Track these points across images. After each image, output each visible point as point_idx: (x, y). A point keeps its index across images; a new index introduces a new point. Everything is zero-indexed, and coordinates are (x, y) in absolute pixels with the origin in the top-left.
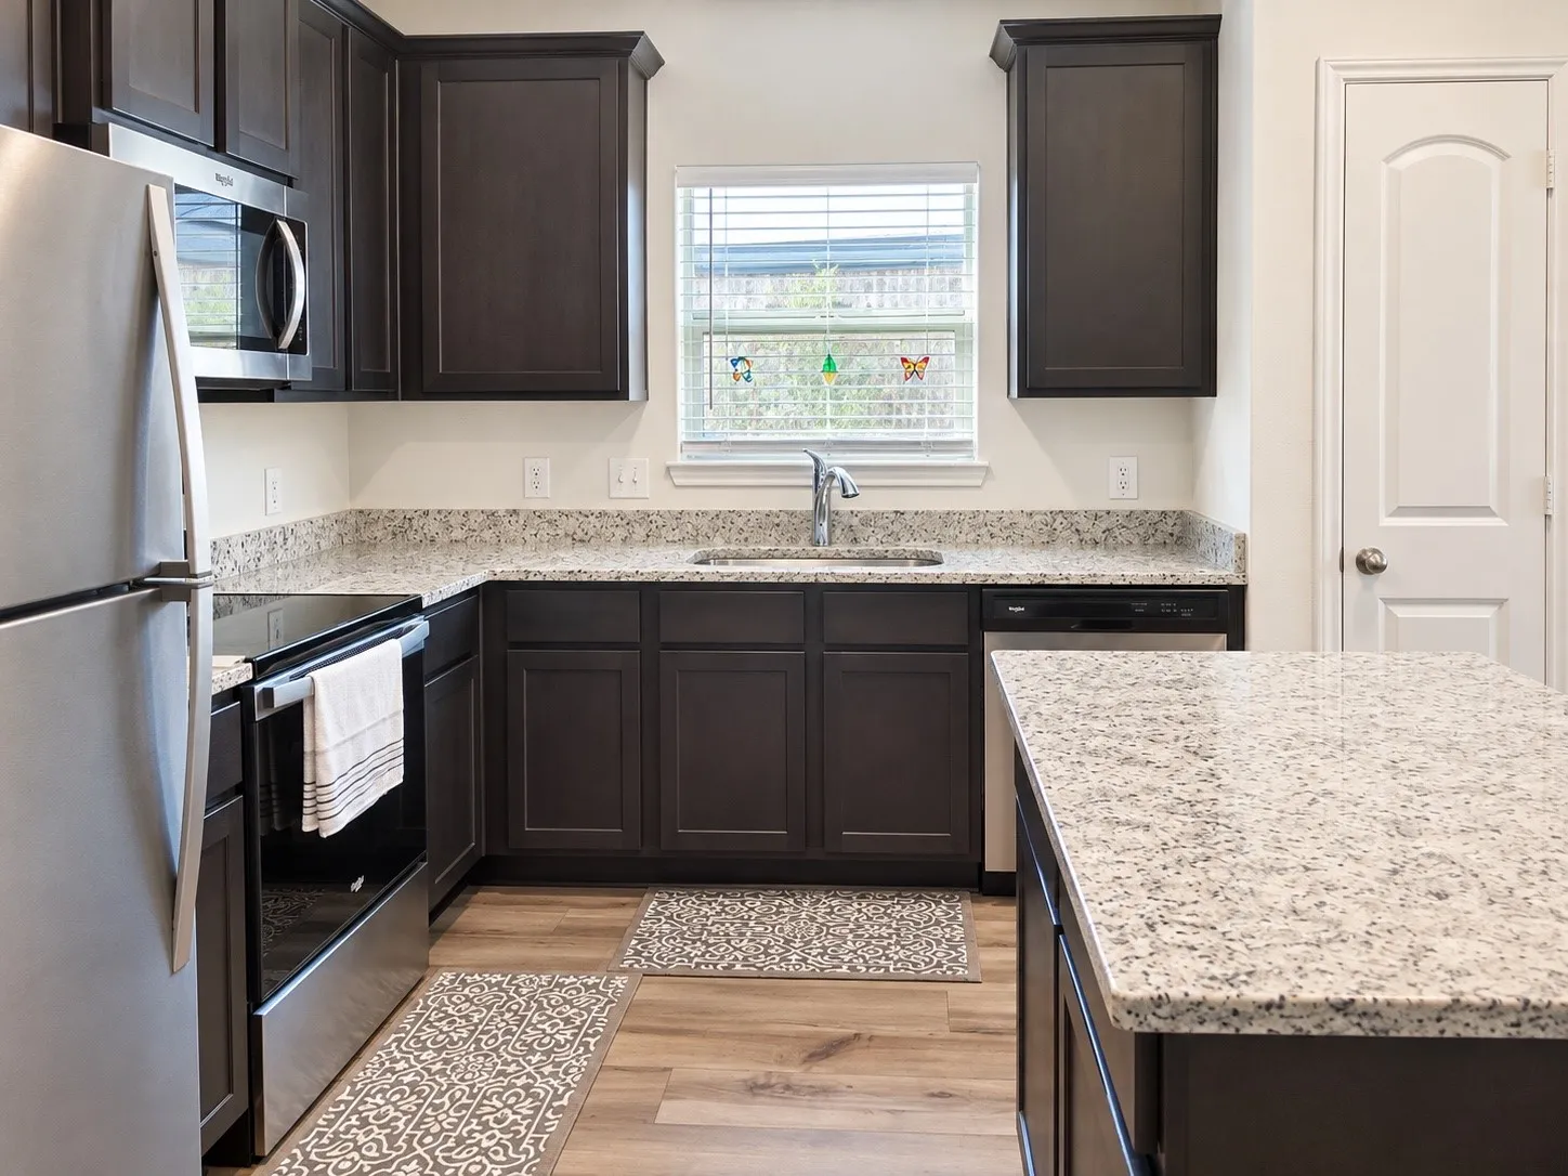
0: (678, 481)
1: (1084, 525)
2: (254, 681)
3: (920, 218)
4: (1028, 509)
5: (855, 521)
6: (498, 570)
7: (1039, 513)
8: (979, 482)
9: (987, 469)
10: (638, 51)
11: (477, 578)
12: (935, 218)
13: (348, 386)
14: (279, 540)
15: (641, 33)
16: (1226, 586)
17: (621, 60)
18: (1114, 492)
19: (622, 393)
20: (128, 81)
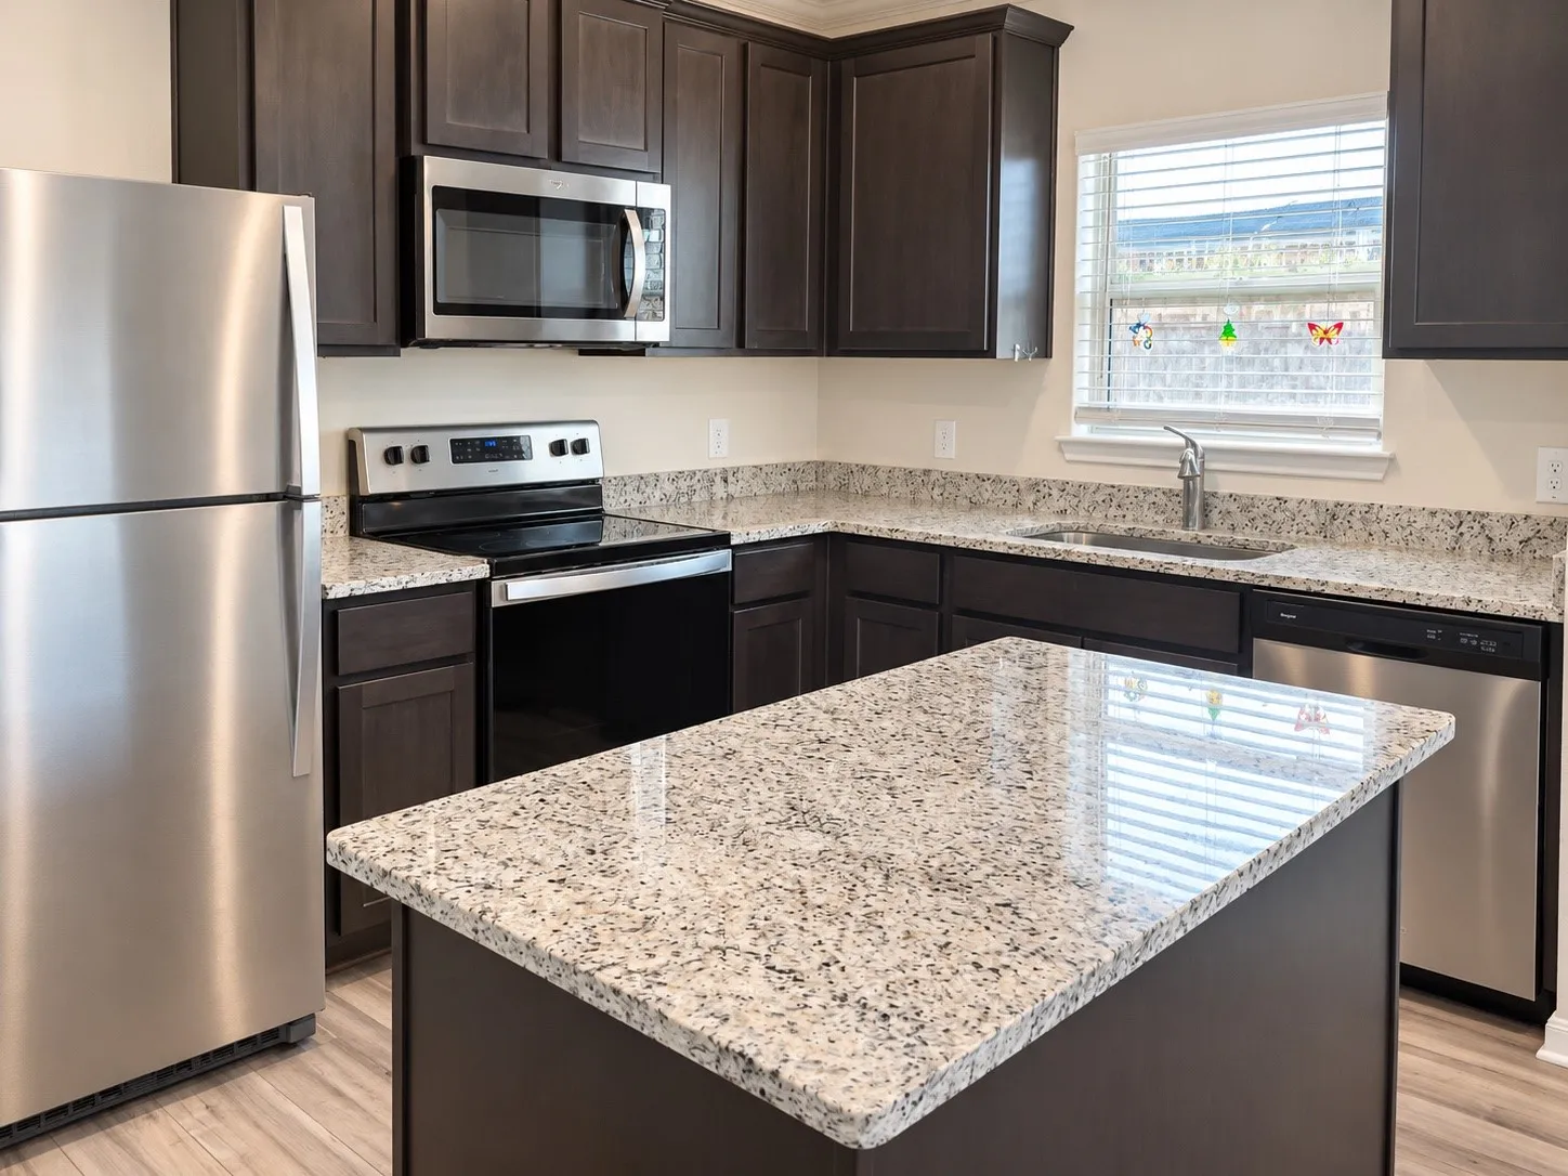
0: (1068, 456)
1: (1498, 532)
2: (491, 578)
3: (1327, 182)
4: (1431, 506)
5: (1233, 507)
6: (839, 522)
7: (1445, 512)
8: (1379, 476)
9: (1392, 460)
10: (1009, 23)
12: (1346, 180)
13: (741, 344)
14: (718, 479)
15: (1009, 5)
16: (1539, 622)
17: (995, 33)
18: (1544, 494)
19: (990, 353)
20: (444, 118)
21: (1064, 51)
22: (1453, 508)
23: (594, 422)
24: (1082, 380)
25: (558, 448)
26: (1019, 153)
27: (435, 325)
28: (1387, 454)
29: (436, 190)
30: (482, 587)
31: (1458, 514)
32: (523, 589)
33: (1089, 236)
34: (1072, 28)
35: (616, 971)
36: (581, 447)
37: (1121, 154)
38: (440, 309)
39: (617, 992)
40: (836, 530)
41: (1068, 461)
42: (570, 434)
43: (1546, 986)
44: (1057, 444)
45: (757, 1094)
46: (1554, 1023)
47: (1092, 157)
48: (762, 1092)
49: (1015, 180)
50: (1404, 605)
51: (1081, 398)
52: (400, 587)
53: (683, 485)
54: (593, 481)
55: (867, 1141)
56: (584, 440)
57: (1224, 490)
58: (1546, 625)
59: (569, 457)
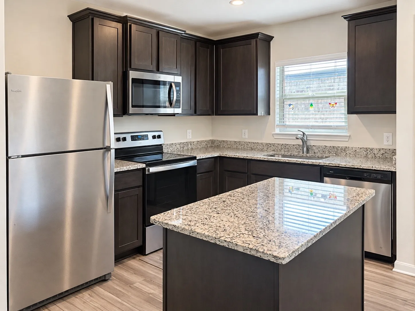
2: (146, 167)
4: (360, 147)
5: (314, 148)
7: (363, 148)
8: (347, 140)
9: (350, 136)
10: (259, 36)
11: (216, 155)
13: (195, 112)
14: (189, 144)
15: (259, 32)
16: (390, 171)
17: (256, 39)
18: (385, 143)
19: (256, 114)
20: (135, 63)
21: (272, 43)
22: (365, 147)
23: (161, 131)
24: (277, 119)
25: (154, 137)
26: (262, 67)
27: (131, 110)
28: (348, 135)
29: (132, 79)
30: (144, 169)
31: (366, 148)
32: (153, 170)
33: (278, 85)
34: (274, 37)
35: (224, 237)
36: (159, 137)
37: (286, 67)
38: (133, 106)
39: (226, 241)
40: (220, 155)
41: (275, 138)
42: (157, 134)
43: (394, 254)
44: (272, 135)
45: (260, 257)
46: (396, 262)
47: (279, 67)
48: (260, 256)
49: (261, 73)
50: (358, 168)
51: (277, 122)
52: (127, 170)
53: (182, 146)
54: (161, 145)
55: (284, 262)
56: (160, 135)
57: (312, 144)
58: (392, 172)
59: (156, 139)
